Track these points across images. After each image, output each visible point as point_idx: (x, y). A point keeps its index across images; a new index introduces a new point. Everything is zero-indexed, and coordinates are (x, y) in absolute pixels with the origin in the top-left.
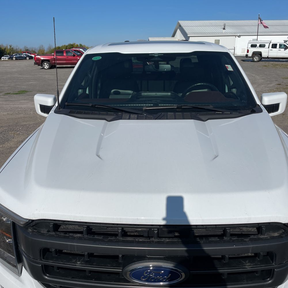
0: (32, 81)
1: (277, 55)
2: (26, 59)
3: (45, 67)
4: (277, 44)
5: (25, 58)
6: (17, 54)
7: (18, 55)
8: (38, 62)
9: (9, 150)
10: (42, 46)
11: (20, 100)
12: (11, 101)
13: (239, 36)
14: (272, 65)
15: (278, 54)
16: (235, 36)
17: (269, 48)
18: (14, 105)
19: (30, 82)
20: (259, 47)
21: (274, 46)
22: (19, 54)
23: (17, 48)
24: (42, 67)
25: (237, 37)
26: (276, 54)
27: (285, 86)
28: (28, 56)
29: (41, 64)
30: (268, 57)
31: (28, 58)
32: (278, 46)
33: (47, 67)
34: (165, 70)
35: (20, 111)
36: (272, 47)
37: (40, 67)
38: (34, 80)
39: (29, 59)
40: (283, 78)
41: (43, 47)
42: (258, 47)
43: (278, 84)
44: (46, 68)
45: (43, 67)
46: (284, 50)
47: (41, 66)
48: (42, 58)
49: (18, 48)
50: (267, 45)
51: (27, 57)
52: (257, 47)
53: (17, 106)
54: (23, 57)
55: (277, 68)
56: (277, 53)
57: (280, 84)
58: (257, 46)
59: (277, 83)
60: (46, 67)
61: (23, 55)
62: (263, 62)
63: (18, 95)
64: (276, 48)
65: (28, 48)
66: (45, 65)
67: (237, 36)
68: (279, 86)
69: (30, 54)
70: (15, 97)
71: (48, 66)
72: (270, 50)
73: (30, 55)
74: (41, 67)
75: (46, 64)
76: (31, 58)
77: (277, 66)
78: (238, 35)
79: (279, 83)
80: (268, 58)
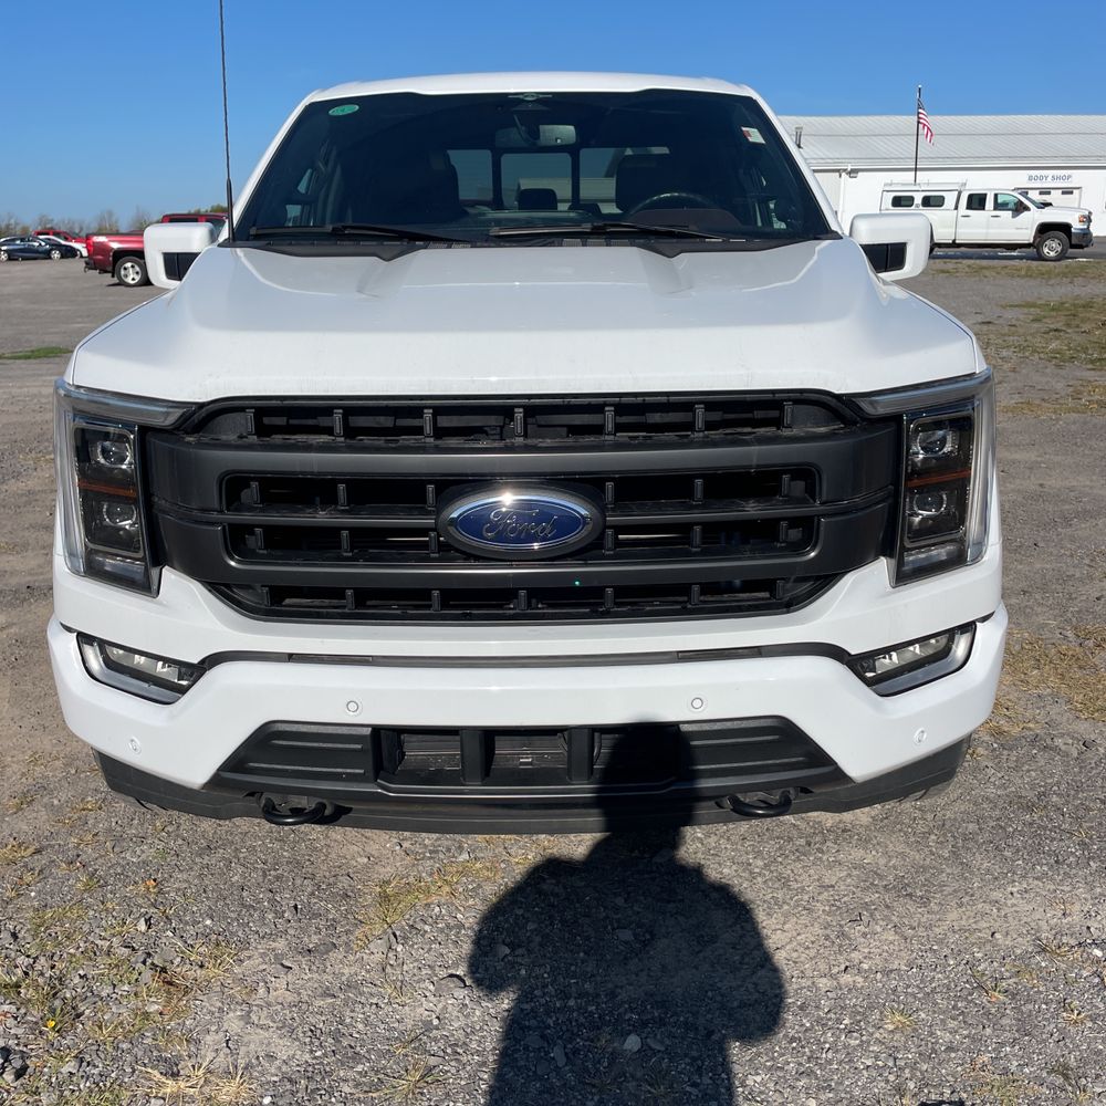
0: (80, 320)
1: (987, 234)
2: (50, 258)
3: (126, 276)
4: (986, 195)
5: (47, 255)
6: (14, 240)
7: (18, 242)
8: (100, 257)
9: (24, 499)
10: (110, 214)
11: (42, 375)
12: (10, 377)
13: (853, 173)
14: (967, 269)
15: (991, 231)
16: (838, 171)
17: (956, 208)
18: (20, 388)
19: (72, 323)
20: (921, 207)
21: (977, 202)
22: (22, 240)
23: (12, 221)
24: (116, 280)
25: (843, 174)
26: (984, 231)
27: (1007, 328)
28: (59, 247)
29: (110, 269)
30: (954, 241)
31: (56, 255)
32: (990, 203)
33: (133, 279)
34: (559, 141)
35: (45, 403)
36: (969, 207)
37: (108, 278)
38: (88, 316)
39: (62, 257)
40: (1002, 306)
41: (114, 219)
42: (917, 206)
43: (983, 323)
44: (129, 280)
45: (119, 277)
46: (1013, 217)
47: (110, 275)
48: (115, 246)
49: (17, 224)
50: (950, 199)
51: (52, 250)
52: (913, 207)
53: (34, 391)
54: (37, 252)
55: (986, 277)
56: (988, 228)
57: (989, 323)
58: (915, 202)
59: (980, 318)
60: (132, 277)
61: (36, 244)
62: (937, 261)
63: (32, 361)
64: (984, 209)
65: (55, 222)
66: (125, 269)
67: (845, 170)
68: (985, 328)
69: (66, 239)
70: (23, 366)
71: (137, 273)
72: (961, 219)
73: (63, 242)
74: (113, 276)
75: (132, 267)
76: (69, 253)
77: (987, 273)
78: (849, 168)
79: (988, 320)
80: (954, 245)
